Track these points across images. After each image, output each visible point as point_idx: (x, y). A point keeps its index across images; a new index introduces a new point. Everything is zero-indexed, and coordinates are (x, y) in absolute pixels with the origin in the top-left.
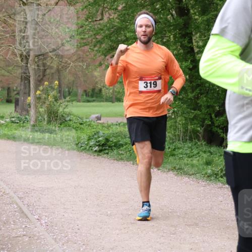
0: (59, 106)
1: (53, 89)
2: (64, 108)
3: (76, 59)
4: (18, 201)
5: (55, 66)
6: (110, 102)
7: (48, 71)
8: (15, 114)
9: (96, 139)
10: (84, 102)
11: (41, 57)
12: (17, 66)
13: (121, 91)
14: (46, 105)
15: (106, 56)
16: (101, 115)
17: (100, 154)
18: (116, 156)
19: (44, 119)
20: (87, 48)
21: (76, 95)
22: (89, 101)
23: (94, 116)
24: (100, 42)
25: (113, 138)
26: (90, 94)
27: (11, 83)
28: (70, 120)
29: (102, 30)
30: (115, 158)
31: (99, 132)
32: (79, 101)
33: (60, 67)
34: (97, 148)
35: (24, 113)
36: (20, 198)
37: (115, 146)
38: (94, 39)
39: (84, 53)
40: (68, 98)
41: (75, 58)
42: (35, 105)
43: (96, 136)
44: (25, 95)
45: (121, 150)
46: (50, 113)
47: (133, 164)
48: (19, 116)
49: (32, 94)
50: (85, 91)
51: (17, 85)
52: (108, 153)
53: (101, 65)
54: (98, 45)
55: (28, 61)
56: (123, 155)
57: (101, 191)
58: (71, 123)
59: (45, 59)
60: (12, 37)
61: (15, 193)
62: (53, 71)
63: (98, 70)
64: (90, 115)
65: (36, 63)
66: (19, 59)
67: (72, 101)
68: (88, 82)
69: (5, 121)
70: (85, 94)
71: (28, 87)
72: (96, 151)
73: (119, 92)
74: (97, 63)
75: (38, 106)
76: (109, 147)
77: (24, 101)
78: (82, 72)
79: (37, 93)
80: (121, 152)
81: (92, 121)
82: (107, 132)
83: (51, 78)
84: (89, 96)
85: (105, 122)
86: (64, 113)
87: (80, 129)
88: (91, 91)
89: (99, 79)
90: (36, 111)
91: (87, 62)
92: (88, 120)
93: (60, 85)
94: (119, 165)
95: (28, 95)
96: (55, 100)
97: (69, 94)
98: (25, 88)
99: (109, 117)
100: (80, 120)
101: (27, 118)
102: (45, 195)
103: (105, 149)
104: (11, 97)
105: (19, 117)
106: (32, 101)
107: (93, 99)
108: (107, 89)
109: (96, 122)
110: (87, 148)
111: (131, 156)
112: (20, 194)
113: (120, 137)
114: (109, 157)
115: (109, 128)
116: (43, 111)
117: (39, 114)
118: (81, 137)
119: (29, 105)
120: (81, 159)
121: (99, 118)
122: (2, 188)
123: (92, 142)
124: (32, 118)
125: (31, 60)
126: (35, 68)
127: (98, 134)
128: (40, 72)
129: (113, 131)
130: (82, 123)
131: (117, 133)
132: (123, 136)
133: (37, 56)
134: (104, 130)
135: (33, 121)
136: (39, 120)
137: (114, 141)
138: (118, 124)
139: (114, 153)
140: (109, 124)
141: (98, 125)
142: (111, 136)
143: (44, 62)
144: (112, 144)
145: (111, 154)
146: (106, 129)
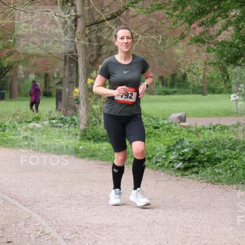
3: (146, 28)
6: (200, 93)
7: (105, 49)
8: (56, 114)
9: (179, 150)
10: (159, 94)
11: (94, 27)
13: (215, 77)
14: (103, 100)
15: (191, 24)
16: (185, 114)
17: (186, 173)
18: (210, 177)
19: (100, 121)
20: (162, 12)
22: (167, 93)
23: (175, 116)
25: (205, 149)
26: (168, 82)
27: (50, 67)
30: (209, 180)
31: (183, 139)
34: (180, 165)
35: (70, 112)
37: (207, 161)
39: (158, 20)
42: (87, 99)
43: (179, 147)
44: (71, 85)
45: (218, 168)
47: (238, 189)
48: (63, 116)
49: (81, 83)
50: (161, 78)
51: (58, 70)
52: (197, 173)
53: (183, 38)
56: (222, 174)
57: (189, 230)
59: (100, 30)
61: (59, 232)
63: (181, 44)
64: (170, 115)
65: (86, 36)
68: (166, 64)
69: (42, 125)
70: (161, 83)
71: (75, 73)
72: (179, 168)
73: (213, 78)
75: (90, 102)
76: (200, 162)
77: (70, 93)
78: (157, 49)
80: (217, 171)
81: (172, 123)
82: (195, 140)
84: (167, 85)
85: (193, 125)
87: (155, 135)
88: (169, 77)
89: (182, 58)
90: (87, 109)
91: (163, 34)
92: (166, 122)
94: (215, 191)
95: (75, 85)
98: (71, 75)
99: (198, 116)
100: (154, 121)
101: (74, 120)
103: (194, 166)
104: (50, 88)
105: (62, 119)
106: (82, 94)
107: (174, 89)
108: (195, 74)
109: (178, 124)
110: (166, 165)
111: (234, 177)
112: (67, 234)
113: (215, 148)
114: (200, 177)
115: (199, 133)
116: (97, 109)
117: (92, 113)
118: (156, 148)
119: (77, 100)
120: (157, 181)
121: (182, 119)
122: (40, 225)
123: (172, 155)
124: (82, 119)
125: (79, 32)
126: (85, 44)
127: (182, 143)
128: (93, 50)
129: (204, 138)
130: (158, 126)
131: (210, 142)
132: (220, 145)
133: (88, 26)
134: (191, 137)
135: (84, 125)
136: (93, 122)
137: (207, 153)
138: (212, 127)
139: (207, 172)
140: (199, 128)
141: (182, 130)
142: (202, 146)
143: (98, 35)
144: (203, 158)
145: (203, 173)
146: (194, 135)
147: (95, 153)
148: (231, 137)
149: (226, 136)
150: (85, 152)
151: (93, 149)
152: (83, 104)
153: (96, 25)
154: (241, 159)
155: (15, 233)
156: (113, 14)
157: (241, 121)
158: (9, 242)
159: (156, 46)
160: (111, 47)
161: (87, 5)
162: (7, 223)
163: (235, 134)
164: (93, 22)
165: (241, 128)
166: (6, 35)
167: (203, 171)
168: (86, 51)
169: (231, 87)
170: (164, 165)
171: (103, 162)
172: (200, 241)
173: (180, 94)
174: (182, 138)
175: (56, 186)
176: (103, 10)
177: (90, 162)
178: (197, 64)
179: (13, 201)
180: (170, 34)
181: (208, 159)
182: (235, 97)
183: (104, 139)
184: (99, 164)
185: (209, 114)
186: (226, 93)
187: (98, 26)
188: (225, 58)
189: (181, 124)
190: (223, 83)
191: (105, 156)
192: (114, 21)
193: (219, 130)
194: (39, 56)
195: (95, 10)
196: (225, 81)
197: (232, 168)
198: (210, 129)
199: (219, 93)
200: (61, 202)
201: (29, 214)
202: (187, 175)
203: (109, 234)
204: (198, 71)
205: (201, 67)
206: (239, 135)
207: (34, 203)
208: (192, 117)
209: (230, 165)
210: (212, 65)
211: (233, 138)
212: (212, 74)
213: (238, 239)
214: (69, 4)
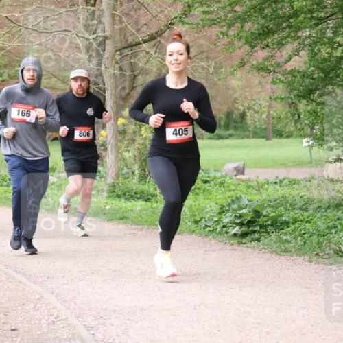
4: (85, 333)
5: (155, 70)
6: (263, 137)
7: (140, 79)
9: (234, 210)
10: (210, 138)
11: (126, 52)
13: (282, 116)
14: (137, 146)
15: (253, 47)
16: (244, 164)
17: (244, 241)
18: (274, 246)
19: (133, 173)
20: (215, 30)
22: (220, 137)
23: (230, 166)
24: (243, 20)
25: (269, 209)
26: (222, 123)
30: (274, 249)
31: (241, 196)
32: (200, 137)
34: (237, 230)
37: (272, 225)
39: (210, 42)
42: (116, 145)
43: (235, 206)
45: (286, 234)
47: (310, 262)
49: (110, 124)
52: (258, 240)
53: (243, 66)
55: (101, 60)
56: (290, 242)
57: (247, 315)
59: (134, 55)
60: (70, 13)
61: (78, 317)
63: (239, 74)
64: (223, 165)
65: (117, 63)
66: (84, 56)
68: (219, 99)
69: (58, 178)
72: (235, 235)
73: (280, 118)
74: (237, 62)
75: (121, 148)
76: (261, 227)
78: (207, 80)
79: (119, 123)
80: (285, 238)
81: (227, 176)
82: (257, 198)
84: (220, 127)
85: (254, 178)
87: (204, 191)
88: (223, 116)
89: (241, 92)
90: (116, 157)
91: (216, 60)
94: (281, 264)
95: (101, 126)
99: (261, 167)
100: (203, 174)
101: (100, 172)
102: (137, 322)
103: (254, 232)
106: (110, 137)
107: (229, 132)
108: (257, 112)
109: (234, 177)
110: (218, 229)
111: (306, 246)
112: (89, 320)
113: (282, 208)
114: (262, 246)
115: (261, 189)
116: (130, 157)
117: (122, 163)
118: (206, 207)
119: (103, 145)
120: (205, 251)
121: (239, 170)
122: (53, 308)
123: (226, 217)
124: (110, 171)
125: (107, 58)
126: (114, 74)
127: (240, 202)
128: (125, 80)
129: (268, 195)
130: (208, 179)
131: (276, 200)
132: (288, 205)
133: (119, 50)
134: (250, 194)
135: (112, 177)
136: (124, 174)
137: (271, 215)
138: (278, 181)
139: (272, 240)
140: (261, 182)
141: (239, 184)
142: (266, 205)
143: (132, 61)
144: (267, 221)
145: (265, 241)
146: (254, 192)
147: (126, 215)
148: (302, 194)
149: (296, 192)
150: (114, 213)
151: (123, 209)
152: (111, 151)
153: (130, 49)
154: (315, 223)
155: (21, 319)
156: (152, 35)
157: (316, 173)
158: (14, 330)
159: (207, 76)
160: (148, 77)
161: (117, 22)
162: (11, 305)
163: (308, 190)
164: (125, 45)
165: (315, 182)
166: (13, 61)
167: (266, 238)
168: (116, 82)
169: (303, 129)
170: (216, 230)
171: (137, 227)
172: (260, 328)
173: (237, 138)
174: (238, 196)
175: (75, 257)
176: (139, 30)
177: (120, 226)
178: (259, 100)
179: (19, 277)
180: (225, 61)
181: (273, 222)
182: (308, 142)
183: (138, 196)
184: (132, 229)
185: (275, 164)
186: (296, 137)
187: (131, 50)
188: (296, 92)
189: (238, 177)
190: (293, 124)
191: (140, 218)
192: (152, 43)
193: (287, 185)
194: (55, 89)
195: (128, 29)
196: (296, 122)
197: (304, 234)
198: (276, 183)
199: (288, 137)
200: (82, 278)
201: (40, 294)
202: (245, 244)
203: (144, 319)
204: (261, 108)
205: (264, 104)
206: (313, 191)
207: (46, 279)
208: (252, 168)
209: (300, 230)
210: (279, 101)
211: (305, 195)
212: (278, 112)
213: (310, 326)
214: (95, 22)
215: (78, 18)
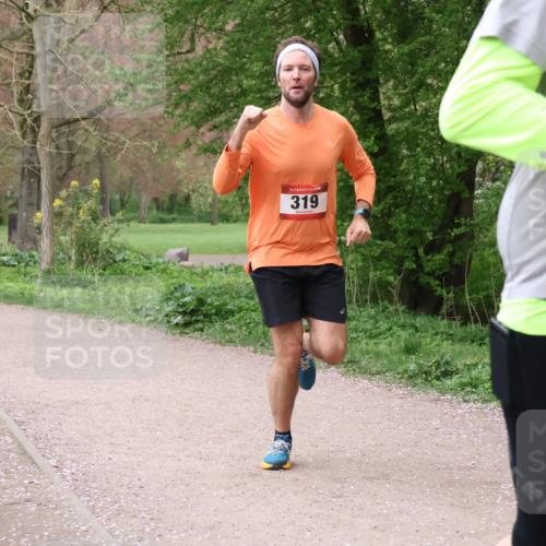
0: (102, 230)
1: (88, 195)
2: (112, 236)
3: (136, 132)
4: (15, 429)
5: (94, 149)
6: (208, 222)
7: (78, 158)
8: (8, 248)
9: (177, 299)
10: (153, 222)
11: (64, 129)
12: (12, 147)
13: (230, 200)
14: (74, 229)
15: (198, 127)
16: (188, 250)
17: (187, 331)
18: (219, 336)
19: (70, 258)
21: (137, 208)
22: (163, 221)
23: (173, 252)
24: (187, 98)
25: (214, 298)
26: (165, 206)
28: (124, 260)
29: (191, 72)
30: (218, 339)
31: (184, 284)
32: (142, 221)
33: (104, 150)
34: (179, 319)
35: (28, 245)
36: (20, 423)
37: (216, 314)
38: (174, 91)
39: (153, 121)
40: (119, 215)
41: (135, 130)
42: (51, 228)
43: (178, 294)
44: (30, 208)
45: (230, 323)
46: (83, 245)
47: (255, 352)
48: (17, 251)
49: (44, 205)
50: (156, 200)
51: (13, 186)
52: (202, 330)
54: (184, 105)
55: (36, 137)
56: (235, 332)
57: (188, 408)
58: (126, 266)
59: (72, 133)
60: (3, 87)
61: (8, 412)
62: (88, 158)
63: (183, 155)
64: (166, 250)
65: (53, 140)
66: (18, 133)
67: (129, 220)
68: (161, 181)
70: (154, 207)
71: (36, 191)
72: (177, 324)
73: (227, 202)
74: (181, 143)
75: (56, 231)
76: (205, 316)
77: (28, 219)
78: (149, 160)
79: (55, 204)
81: (169, 263)
82: (200, 285)
83: (84, 172)
84: (163, 210)
85: (198, 264)
86: (111, 246)
88: (167, 199)
89: (185, 173)
90: (52, 241)
91: (160, 139)
92: (161, 260)
93: (103, 188)
94: (226, 354)
95: (36, 207)
96: (93, 219)
97: (123, 205)
98: (30, 194)
99: (206, 253)
100: (145, 260)
101: (33, 256)
102: (71, 416)
103: (197, 321)
105: (17, 255)
106: (45, 220)
107: (174, 216)
108: (202, 195)
109: (177, 264)
111: (251, 336)
112: (20, 414)
113: (227, 296)
114: (205, 336)
115: (206, 276)
116: (66, 241)
117: (58, 247)
119: (38, 228)
121: (183, 256)
123: (169, 306)
124: (45, 256)
125: (43, 135)
126: (50, 152)
127: (183, 289)
128: (61, 160)
129: (213, 283)
130: (149, 265)
131: (221, 288)
132: (234, 293)
133: (56, 127)
134: (194, 281)
135: (47, 263)
136: (60, 260)
137: (215, 304)
138: (223, 268)
139: (215, 329)
140: (205, 268)
141: (183, 271)
142: (210, 293)
143: (70, 139)
144: (211, 310)
145: (209, 331)
146: (199, 279)
149: (241, 280)
152: (47, 234)
153: (67, 126)
159: (150, 156)
164: (62, 122)
167: (209, 328)
168: (52, 161)
170: (157, 319)
173: (181, 223)
174: (182, 283)
181: (217, 311)
185: (220, 250)
187: (69, 127)
189: (182, 263)
190: (240, 208)
192: (91, 121)
193: (232, 272)
196: (243, 207)
197: (249, 323)
199: (235, 221)
202: (187, 333)
208: (197, 254)
209: (246, 319)
214: (30, 96)
215: (12, 93)
